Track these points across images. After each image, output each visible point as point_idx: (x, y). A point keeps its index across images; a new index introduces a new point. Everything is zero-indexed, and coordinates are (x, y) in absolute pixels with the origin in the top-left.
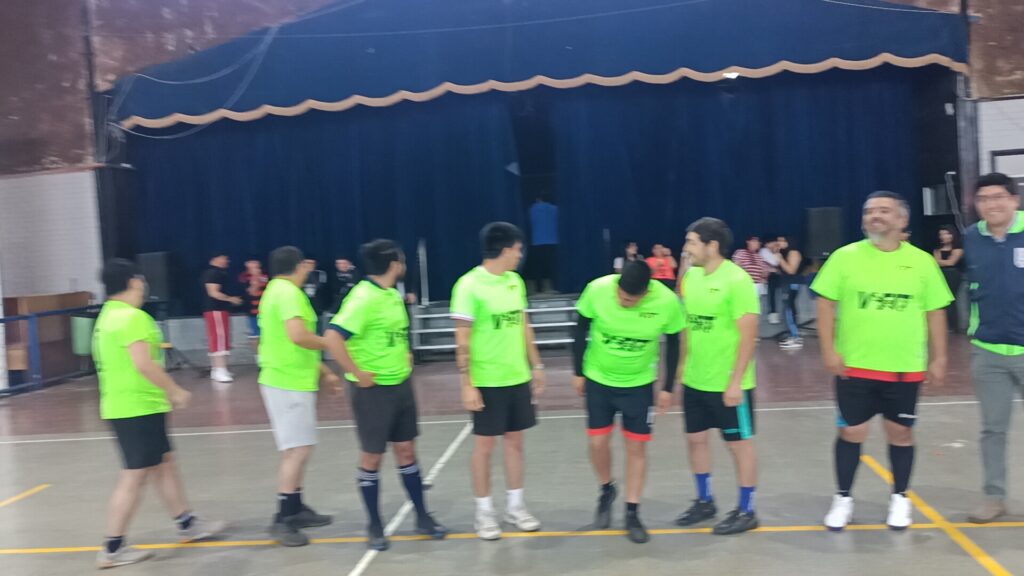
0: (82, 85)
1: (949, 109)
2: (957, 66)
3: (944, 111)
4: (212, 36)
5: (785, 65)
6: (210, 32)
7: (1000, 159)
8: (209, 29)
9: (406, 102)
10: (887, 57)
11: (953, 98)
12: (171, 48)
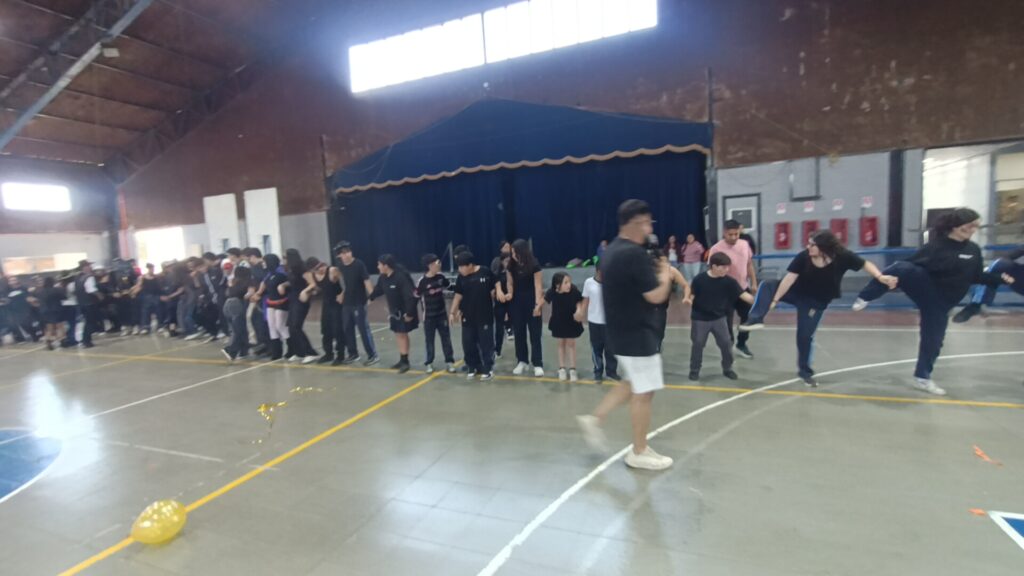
0: (322, 174)
2: (706, 151)
5: (616, 153)
6: (368, 148)
7: (728, 201)
10: (668, 147)
12: (353, 157)
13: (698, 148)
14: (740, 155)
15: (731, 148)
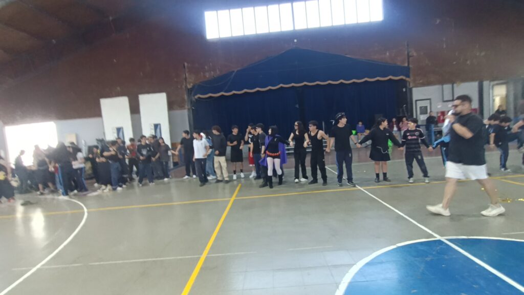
0: (184, 87)
1: (404, 90)
2: (407, 79)
5: (366, 79)
6: (218, 72)
7: (418, 102)
9: (270, 90)
11: (406, 87)
13: (404, 78)
14: (421, 81)
15: (417, 78)
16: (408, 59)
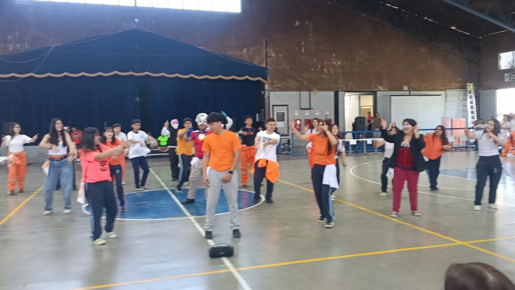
1: (263, 93)
2: (264, 81)
3: (261, 93)
4: (27, 47)
5: (220, 76)
7: (275, 107)
8: (26, 44)
9: (100, 76)
10: (247, 77)
11: (264, 90)
12: (10, 49)
13: (261, 79)
14: (279, 85)
15: (275, 82)
16: (266, 59)
